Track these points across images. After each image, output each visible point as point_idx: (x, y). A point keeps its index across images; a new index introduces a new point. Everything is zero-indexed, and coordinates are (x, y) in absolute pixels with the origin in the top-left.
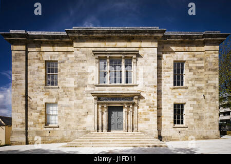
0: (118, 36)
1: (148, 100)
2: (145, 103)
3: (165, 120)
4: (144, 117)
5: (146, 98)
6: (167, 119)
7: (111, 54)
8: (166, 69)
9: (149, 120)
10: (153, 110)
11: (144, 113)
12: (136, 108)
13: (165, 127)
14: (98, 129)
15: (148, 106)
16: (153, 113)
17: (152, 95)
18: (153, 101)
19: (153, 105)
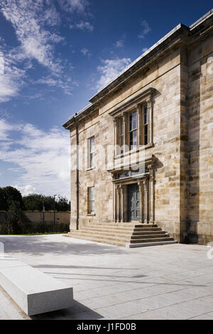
0: (131, 78)
1: (168, 168)
2: (164, 174)
3: (204, 201)
4: (162, 198)
5: (165, 164)
6: (207, 199)
7: (125, 108)
8: (208, 93)
9: (168, 203)
10: (174, 185)
11: (162, 190)
12: (152, 183)
13: (205, 214)
14: (116, 219)
15: (168, 178)
16: (174, 190)
17: (173, 156)
18: (175, 168)
19: (175, 174)
